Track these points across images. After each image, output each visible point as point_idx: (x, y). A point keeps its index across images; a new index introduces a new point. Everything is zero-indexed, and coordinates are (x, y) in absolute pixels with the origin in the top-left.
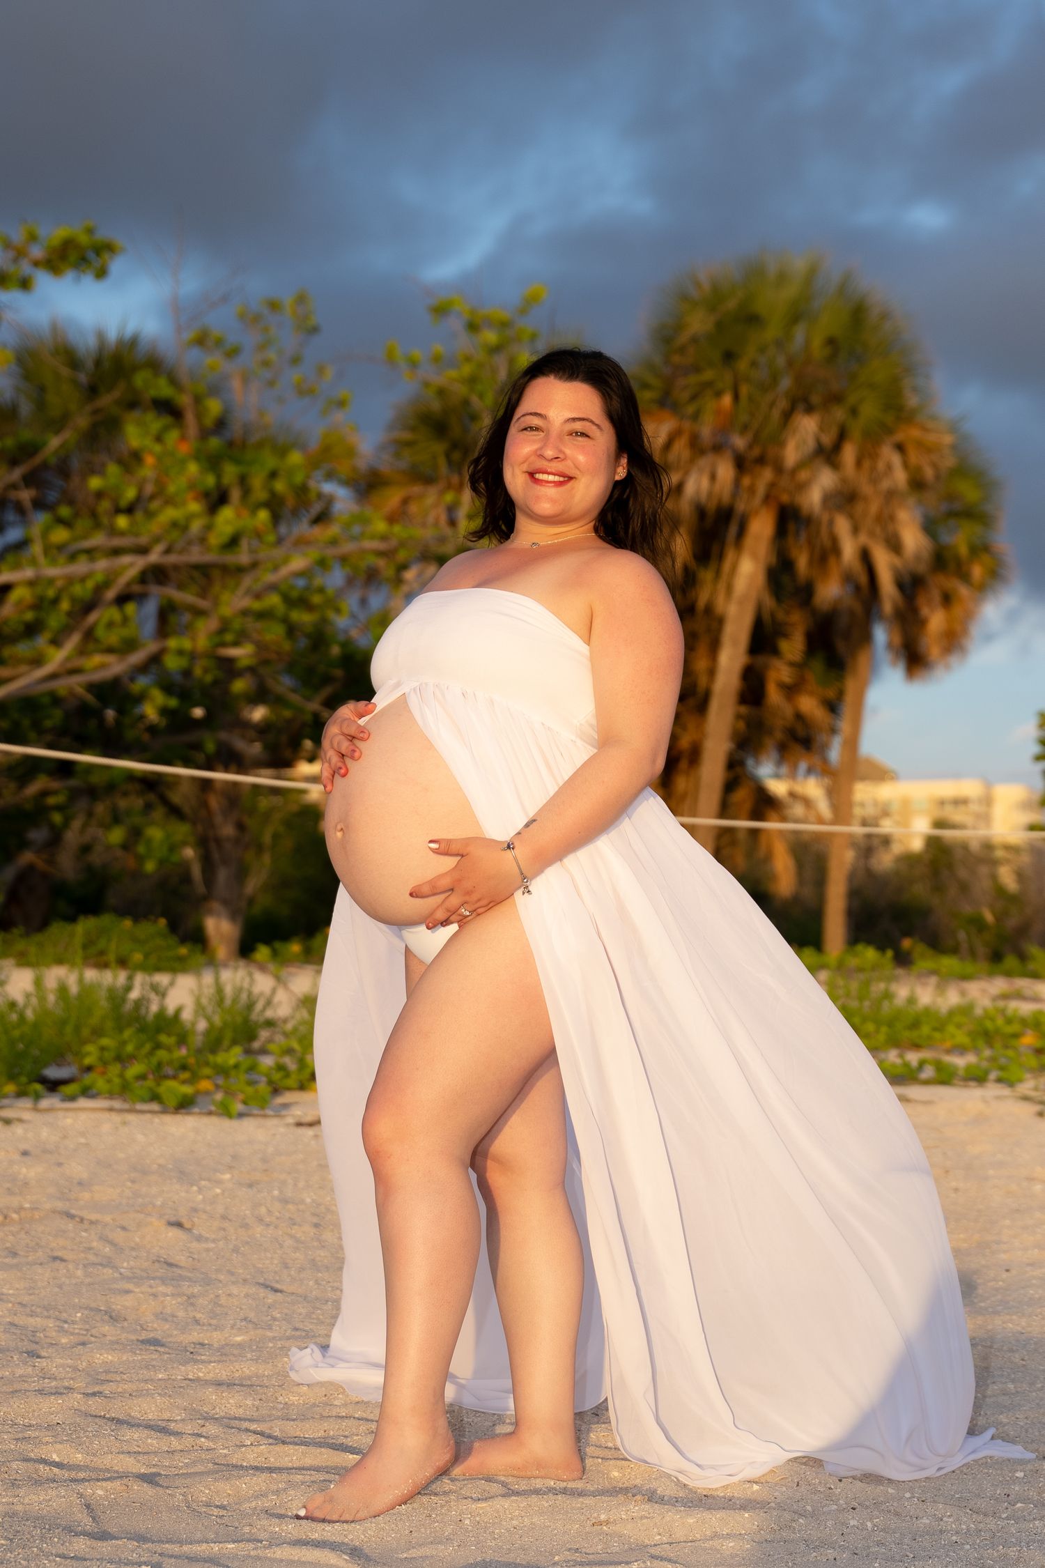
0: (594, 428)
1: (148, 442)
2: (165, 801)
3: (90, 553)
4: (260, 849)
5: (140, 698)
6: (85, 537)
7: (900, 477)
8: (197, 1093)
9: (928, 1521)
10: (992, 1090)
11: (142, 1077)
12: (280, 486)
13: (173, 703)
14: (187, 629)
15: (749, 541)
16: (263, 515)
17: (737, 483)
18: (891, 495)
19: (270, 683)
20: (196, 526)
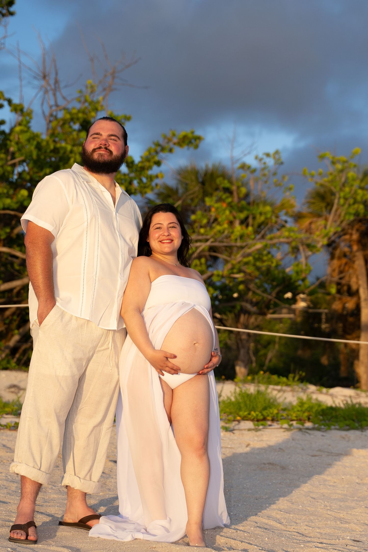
0: (176, 224)
1: (213, 203)
20: (227, 232)
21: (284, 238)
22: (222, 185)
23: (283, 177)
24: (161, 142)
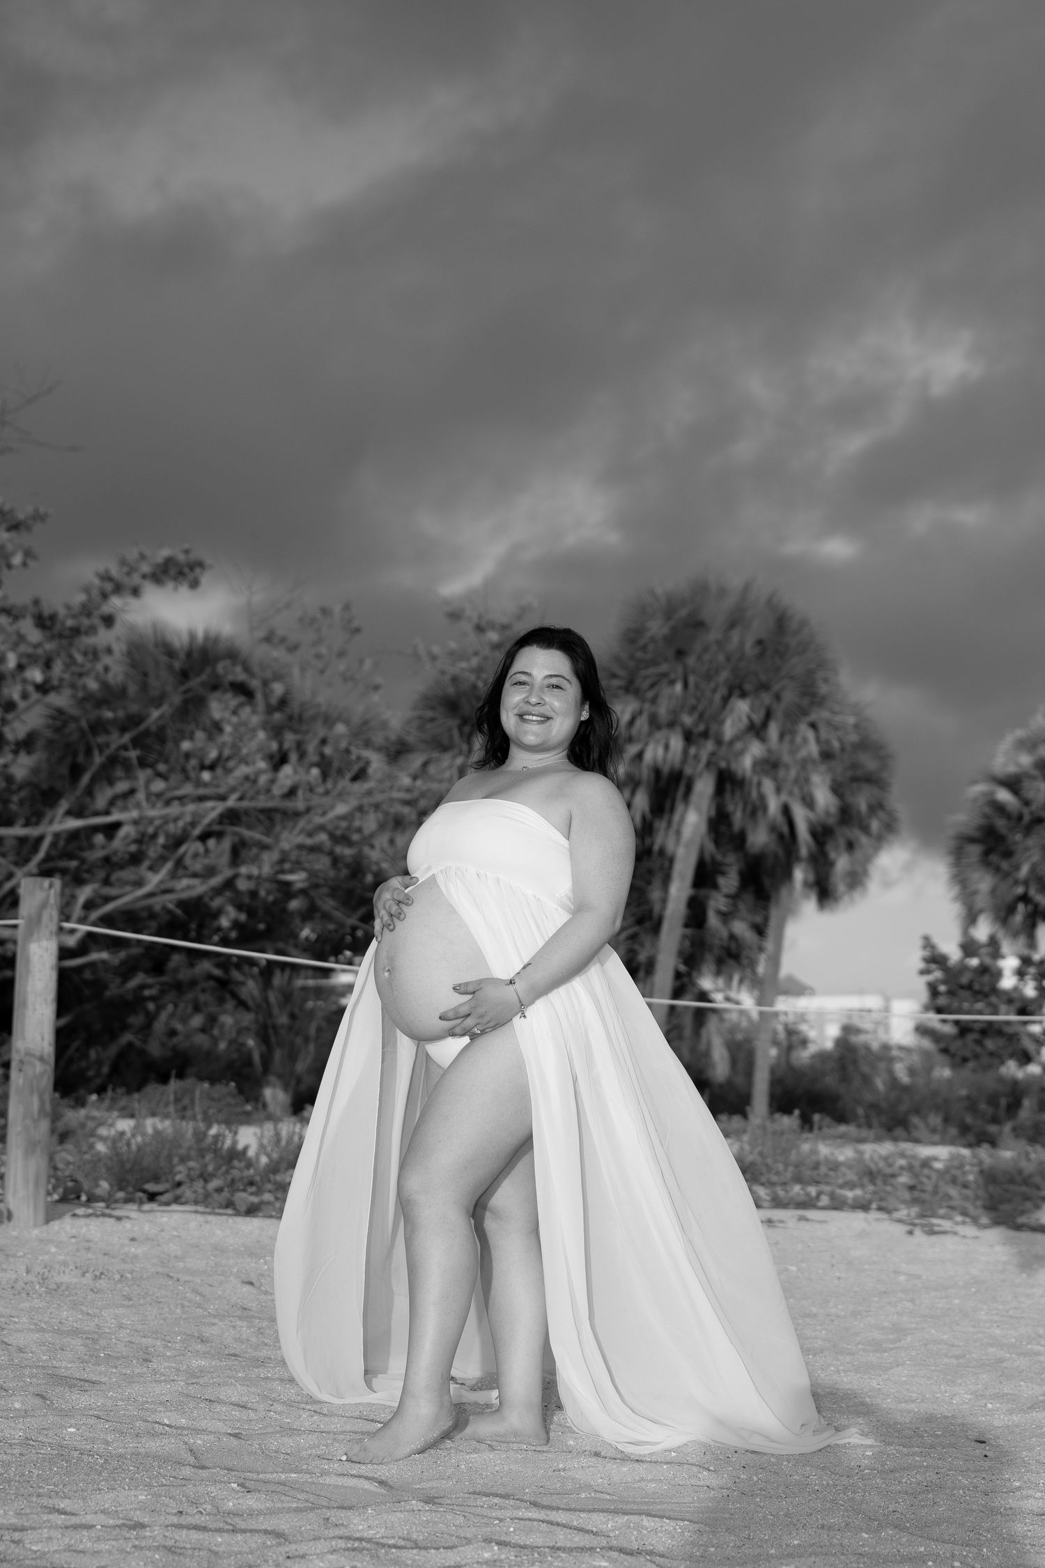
0: (566, 682)
1: (227, 715)
2: (234, 996)
3: (181, 799)
4: (307, 1040)
5: (217, 914)
6: (177, 788)
7: (813, 749)
8: (262, 1203)
9: (798, 1478)
10: (874, 1215)
11: (219, 1190)
12: (328, 750)
13: (243, 917)
14: (255, 860)
15: (694, 797)
16: (315, 772)
17: (685, 753)
18: (805, 764)
19: (319, 902)
20: (263, 779)
21: (399, 790)
22: (230, 678)
23: (361, 662)
24: (115, 572)
